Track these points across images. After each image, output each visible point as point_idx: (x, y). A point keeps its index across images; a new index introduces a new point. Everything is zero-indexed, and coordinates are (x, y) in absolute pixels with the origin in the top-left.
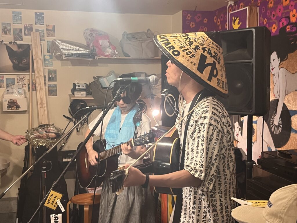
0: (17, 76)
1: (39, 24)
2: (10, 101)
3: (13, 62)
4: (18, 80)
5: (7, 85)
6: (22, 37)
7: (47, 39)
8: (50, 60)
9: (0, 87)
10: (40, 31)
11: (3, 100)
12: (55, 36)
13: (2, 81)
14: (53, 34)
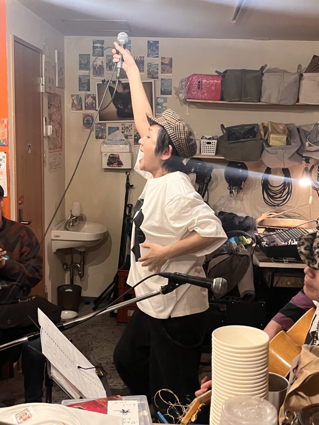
0: (122, 124)
1: (153, 56)
2: (111, 156)
3: (117, 107)
4: (123, 129)
7: (161, 76)
8: (164, 105)
9: (101, 138)
10: (153, 65)
11: (103, 154)
12: (171, 72)
13: (103, 131)
14: (170, 69)
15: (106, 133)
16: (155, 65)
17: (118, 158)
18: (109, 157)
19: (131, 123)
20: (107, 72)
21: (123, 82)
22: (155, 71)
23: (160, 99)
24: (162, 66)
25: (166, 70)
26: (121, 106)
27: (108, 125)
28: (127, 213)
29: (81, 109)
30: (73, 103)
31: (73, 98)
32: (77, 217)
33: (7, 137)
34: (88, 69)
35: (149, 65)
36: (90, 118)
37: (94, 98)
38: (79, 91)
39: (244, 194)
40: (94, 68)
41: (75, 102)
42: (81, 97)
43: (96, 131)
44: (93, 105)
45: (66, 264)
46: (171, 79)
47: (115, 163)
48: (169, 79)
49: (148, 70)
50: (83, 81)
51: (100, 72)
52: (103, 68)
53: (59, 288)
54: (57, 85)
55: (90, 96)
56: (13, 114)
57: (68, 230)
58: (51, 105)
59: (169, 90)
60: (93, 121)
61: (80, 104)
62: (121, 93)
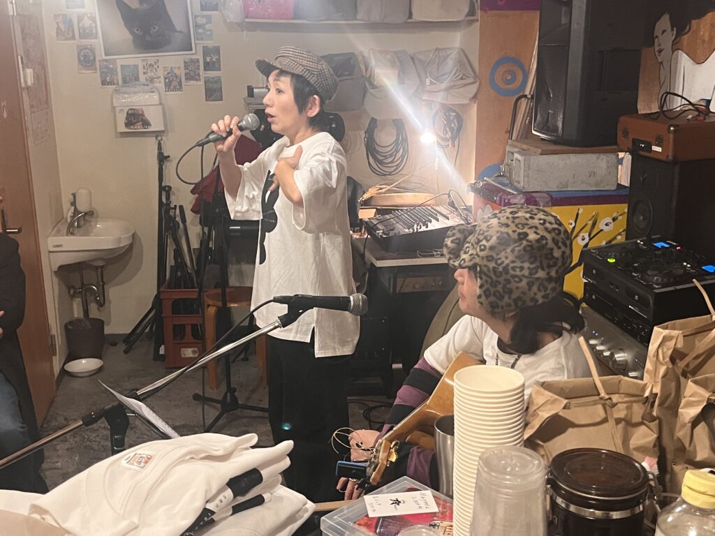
0: (143, 60)
2: (130, 112)
3: (132, 33)
4: (144, 68)
5: (123, 79)
8: (207, 27)
9: (110, 83)
11: (117, 110)
13: (113, 71)
15: (117, 74)
17: (143, 115)
18: (127, 114)
19: (157, 58)
23: (200, 18)
26: (138, 30)
27: (119, 63)
28: (164, 200)
29: (73, 38)
30: (58, 28)
31: (58, 20)
32: (86, 214)
36: (88, 51)
37: (93, 19)
38: (67, 7)
41: (62, 26)
42: (70, 19)
43: (102, 73)
44: (92, 31)
45: (73, 287)
47: (138, 122)
53: (67, 325)
55: (86, 16)
57: (72, 234)
59: (214, 3)
60: (94, 57)
61: (71, 30)
62: (136, 10)
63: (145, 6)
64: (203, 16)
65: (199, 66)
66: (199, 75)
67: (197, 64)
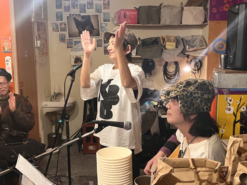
2: (76, 58)
3: (78, 30)
6: (85, 10)
7: (103, 11)
8: (106, 27)
9: (70, 47)
10: (98, 5)
11: (72, 57)
12: (109, 9)
13: (71, 43)
14: (108, 7)
15: (73, 44)
16: (100, 5)
17: (81, 59)
18: (75, 58)
20: (72, 9)
21: (81, 15)
22: (100, 8)
23: (103, 24)
24: (104, 5)
25: (106, 8)
26: (81, 29)
27: (74, 40)
29: (58, 31)
30: (53, 28)
31: (53, 25)
32: (57, 94)
33: (11, 47)
34: (61, 8)
35: (97, 5)
36: (63, 36)
37: (65, 25)
38: (57, 21)
39: (153, 77)
40: (65, 7)
41: (54, 27)
42: (57, 25)
43: (67, 44)
44: (65, 29)
45: (53, 121)
46: (109, 13)
47: (79, 61)
48: (108, 13)
49: (96, 8)
50: (59, 15)
51: (68, 9)
52: (70, 7)
53: (48, 135)
54: (43, 18)
55: (63, 24)
56: (14, 34)
57: (52, 101)
58: (39, 29)
59: (109, 19)
60: (65, 38)
61: (57, 28)
62: (81, 21)
63: (84, 20)
64: (104, 24)
65: (102, 42)
66: (102, 45)
67: (101, 41)
